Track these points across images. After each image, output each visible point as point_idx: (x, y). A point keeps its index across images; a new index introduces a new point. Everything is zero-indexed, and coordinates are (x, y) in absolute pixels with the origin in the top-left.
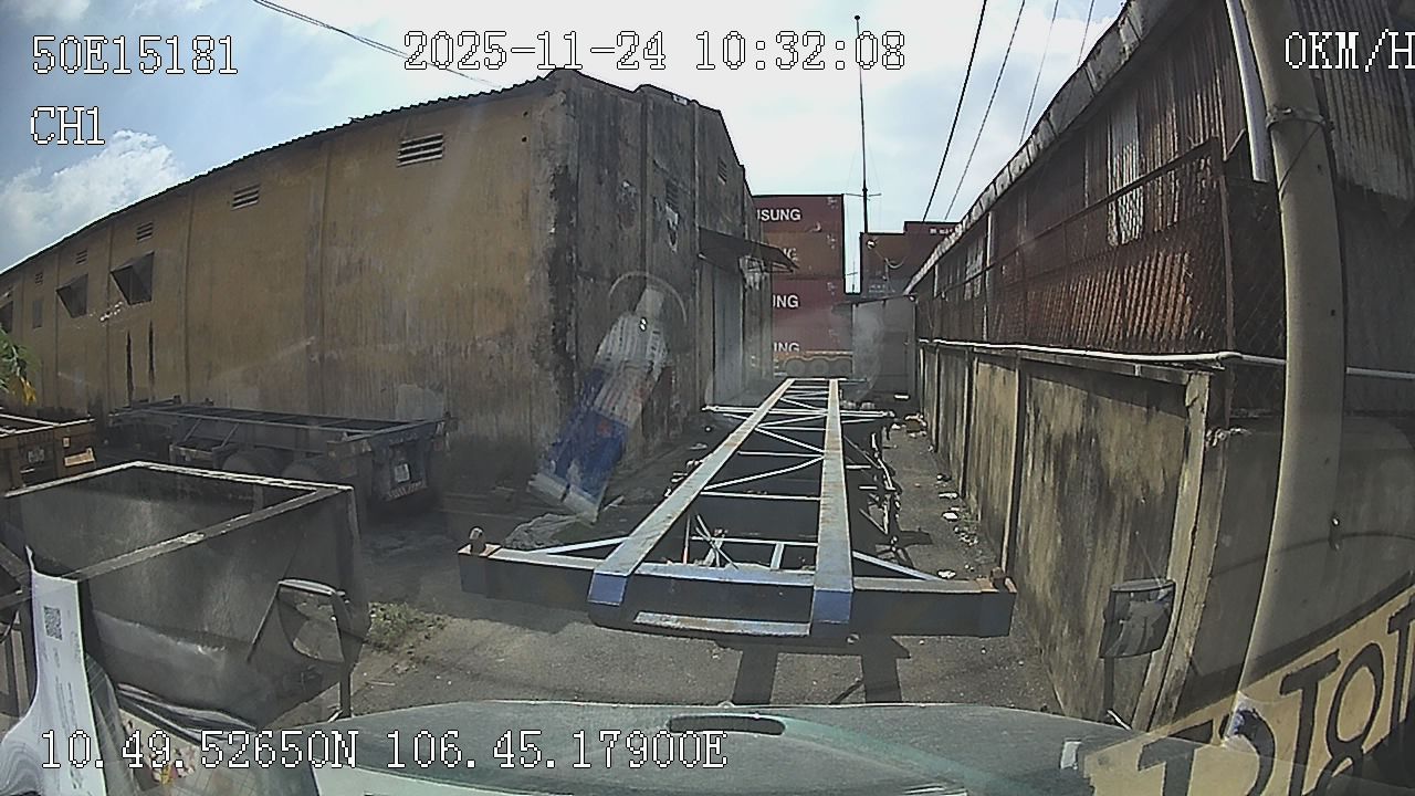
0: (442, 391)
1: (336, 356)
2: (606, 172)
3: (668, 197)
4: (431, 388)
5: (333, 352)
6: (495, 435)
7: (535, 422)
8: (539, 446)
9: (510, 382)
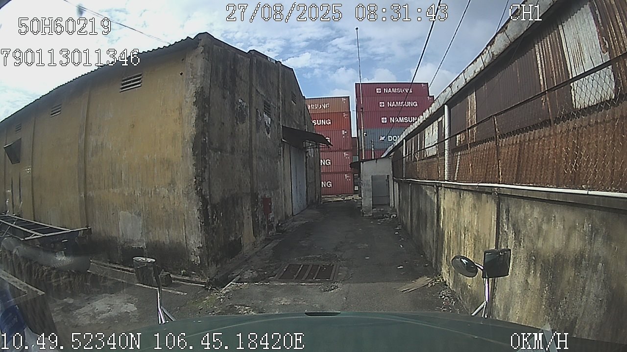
0: (140, 215)
1: (92, 195)
2: (228, 92)
3: (264, 109)
4: (135, 213)
5: (90, 193)
6: (168, 241)
7: (188, 235)
8: (191, 248)
9: (174, 211)
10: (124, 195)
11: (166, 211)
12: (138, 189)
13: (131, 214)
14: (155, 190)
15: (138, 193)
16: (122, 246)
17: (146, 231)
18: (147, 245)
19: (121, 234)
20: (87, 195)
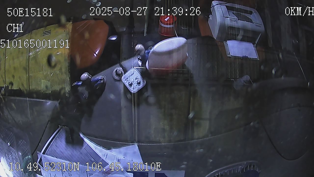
0: (49, 81)
1: (31, 75)
4: (48, 81)
5: (31, 74)
6: (59, 90)
7: (65, 87)
8: (66, 91)
9: (61, 79)
10: (44, 74)
11: (59, 79)
12: (49, 72)
13: (46, 81)
14: (55, 72)
15: (49, 73)
16: (43, 93)
17: (51, 86)
18: (51, 92)
19: (42, 88)
20: (30, 75)
